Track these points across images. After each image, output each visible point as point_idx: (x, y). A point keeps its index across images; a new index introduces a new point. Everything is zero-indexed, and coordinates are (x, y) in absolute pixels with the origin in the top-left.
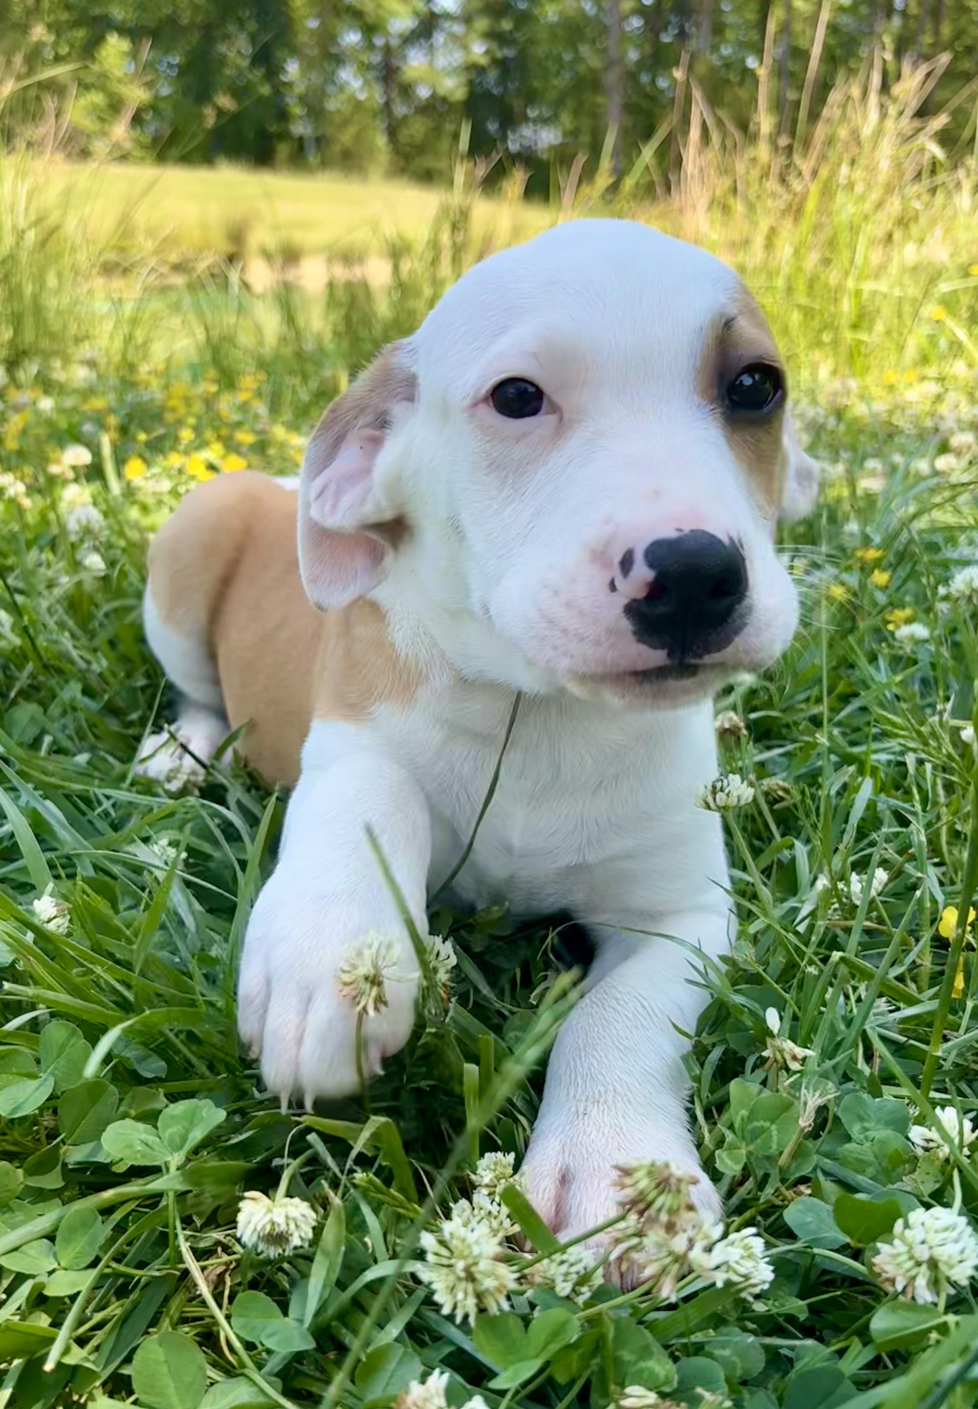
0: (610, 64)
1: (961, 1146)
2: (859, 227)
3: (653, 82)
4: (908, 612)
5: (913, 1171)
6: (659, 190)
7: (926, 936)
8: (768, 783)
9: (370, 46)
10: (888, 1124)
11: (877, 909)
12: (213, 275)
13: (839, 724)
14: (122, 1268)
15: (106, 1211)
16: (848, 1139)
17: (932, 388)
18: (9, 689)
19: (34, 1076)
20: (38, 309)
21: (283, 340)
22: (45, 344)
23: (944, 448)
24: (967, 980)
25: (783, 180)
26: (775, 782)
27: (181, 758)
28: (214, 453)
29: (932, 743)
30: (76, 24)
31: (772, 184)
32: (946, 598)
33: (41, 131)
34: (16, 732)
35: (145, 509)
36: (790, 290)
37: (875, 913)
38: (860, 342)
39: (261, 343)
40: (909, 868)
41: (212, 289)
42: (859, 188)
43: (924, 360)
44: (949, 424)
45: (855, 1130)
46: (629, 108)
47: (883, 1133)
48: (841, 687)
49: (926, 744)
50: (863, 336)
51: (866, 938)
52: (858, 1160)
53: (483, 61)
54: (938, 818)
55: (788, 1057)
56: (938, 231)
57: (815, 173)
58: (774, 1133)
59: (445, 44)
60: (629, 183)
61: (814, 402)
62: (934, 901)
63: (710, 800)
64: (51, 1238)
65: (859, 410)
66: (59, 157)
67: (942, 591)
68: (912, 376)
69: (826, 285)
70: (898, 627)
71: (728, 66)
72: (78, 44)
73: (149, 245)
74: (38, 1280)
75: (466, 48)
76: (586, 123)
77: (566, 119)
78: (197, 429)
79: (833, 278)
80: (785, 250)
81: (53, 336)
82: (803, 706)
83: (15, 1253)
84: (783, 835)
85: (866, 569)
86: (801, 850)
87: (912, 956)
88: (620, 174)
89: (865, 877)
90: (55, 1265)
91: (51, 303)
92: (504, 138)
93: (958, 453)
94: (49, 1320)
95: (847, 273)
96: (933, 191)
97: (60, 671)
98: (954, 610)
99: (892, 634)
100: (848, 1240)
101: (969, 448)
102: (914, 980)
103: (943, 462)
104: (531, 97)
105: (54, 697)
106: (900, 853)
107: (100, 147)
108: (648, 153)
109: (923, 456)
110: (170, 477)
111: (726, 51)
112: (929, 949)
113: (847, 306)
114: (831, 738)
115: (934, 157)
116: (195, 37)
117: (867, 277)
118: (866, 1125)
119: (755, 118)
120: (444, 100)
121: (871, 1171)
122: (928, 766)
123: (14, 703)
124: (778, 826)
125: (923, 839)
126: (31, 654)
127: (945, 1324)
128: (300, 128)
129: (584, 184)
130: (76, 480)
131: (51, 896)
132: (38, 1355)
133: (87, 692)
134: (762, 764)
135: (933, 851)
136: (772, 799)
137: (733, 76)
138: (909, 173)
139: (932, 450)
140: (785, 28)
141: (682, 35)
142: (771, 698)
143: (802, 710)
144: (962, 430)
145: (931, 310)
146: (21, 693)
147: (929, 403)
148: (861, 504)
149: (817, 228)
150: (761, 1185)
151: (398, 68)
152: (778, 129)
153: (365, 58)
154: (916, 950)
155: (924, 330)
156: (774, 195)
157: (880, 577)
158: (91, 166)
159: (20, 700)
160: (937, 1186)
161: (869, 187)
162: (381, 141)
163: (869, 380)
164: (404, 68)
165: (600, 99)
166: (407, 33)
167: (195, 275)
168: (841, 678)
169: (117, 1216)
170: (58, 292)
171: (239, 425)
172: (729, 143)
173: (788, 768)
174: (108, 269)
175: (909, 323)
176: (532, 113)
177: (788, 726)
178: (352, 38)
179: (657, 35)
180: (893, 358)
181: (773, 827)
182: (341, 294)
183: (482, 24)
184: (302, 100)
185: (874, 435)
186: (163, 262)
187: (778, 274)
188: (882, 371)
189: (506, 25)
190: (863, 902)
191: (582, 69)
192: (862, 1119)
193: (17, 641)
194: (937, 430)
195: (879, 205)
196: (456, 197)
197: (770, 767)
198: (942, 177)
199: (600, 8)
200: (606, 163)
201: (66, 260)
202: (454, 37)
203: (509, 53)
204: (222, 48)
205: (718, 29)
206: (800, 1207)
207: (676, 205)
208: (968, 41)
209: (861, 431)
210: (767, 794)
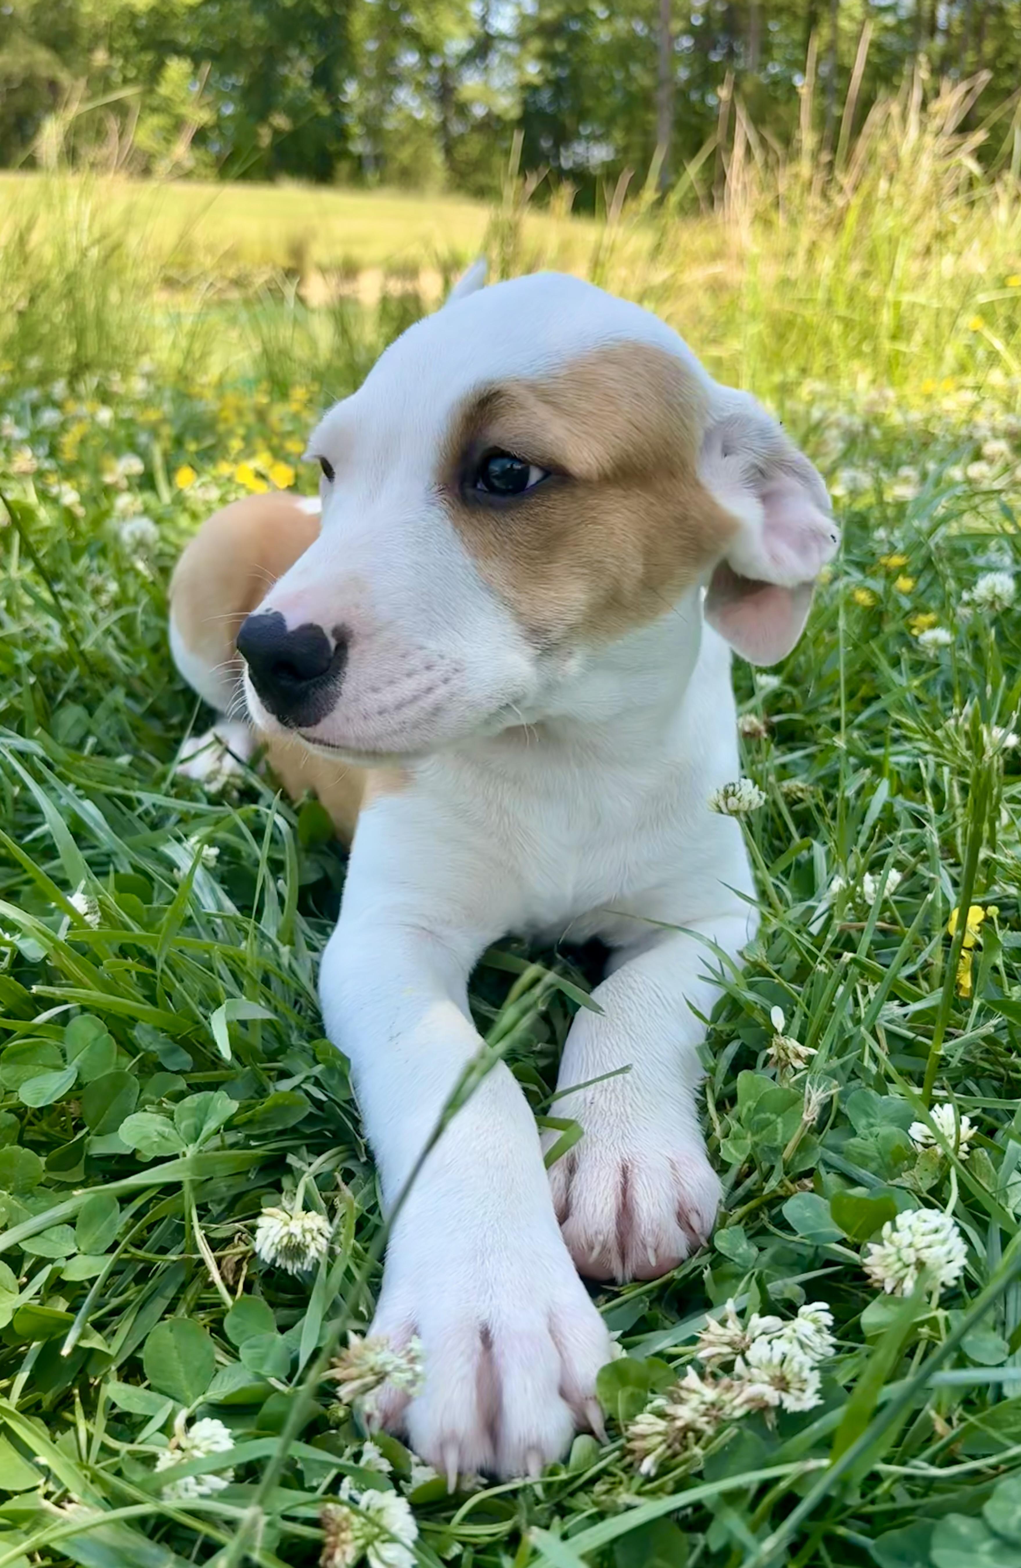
0: (660, 84)
1: (958, 1143)
2: (897, 241)
3: (703, 100)
4: (932, 617)
5: (911, 1168)
6: (703, 205)
7: (938, 936)
8: (789, 785)
9: (428, 67)
10: (893, 1121)
11: (889, 909)
12: (270, 290)
13: (860, 727)
14: (141, 1253)
15: (125, 1199)
16: (854, 1134)
17: (970, 397)
18: (57, 691)
19: (59, 1068)
20: (100, 323)
21: (337, 352)
22: (107, 356)
23: (978, 456)
24: (974, 980)
25: (824, 195)
26: (796, 784)
27: (220, 758)
28: (262, 461)
29: (947, 746)
30: (143, 48)
31: (814, 200)
32: (968, 604)
33: (105, 151)
34: (61, 734)
35: (195, 516)
36: (830, 303)
37: (887, 914)
38: (898, 352)
39: (316, 355)
40: (921, 869)
41: (269, 303)
42: (898, 203)
43: (963, 369)
44: (983, 432)
45: (860, 1124)
46: (680, 125)
47: (886, 1129)
48: (864, 691)
49: (941, 747)
50: (902, 347)
51: (880, 937)
52: (860, 1154)
53: (537, 80)
54: (955, 819)
55: (791, 1055)
56: (976, 245)
57: (856, 188)
58: (780, 1126)
59: (500, 65)
60: (674, 199)
61: (852, 411)
62: (946, 901)
63: (722, 804)
64: (72, 1224)
65: (896, 418)
66: (122, 176)
67: (966, 596)
68: (949, 385)
69: (865, 296)
70: (922, 631)
71: (775, 82)
72: (144, 67)
73: (208, 262)
74: (56, 1265)
75: (519, 67)
76: (637, 139)
77: (618, 136)
78: (247, 439)
79: (872, 289)
80: (825, 264)
81: (115, 349)
82: (826, 709)
83: (37, 1239)
84: (803, 836)
85: (890, 576)
86: (819, 850)
87: (924, 955)
88: (665, 189)
89: (878, 878)
90: (75, 1250)
91: (113, 318)
92: (557, 157)
93: (991, 461)
94: (67, 1305)
95: (886, 285)
96: (972, 204)
97: (104, 675)
98: (976, 616)
99: (916, 638)
100: (845, 1235)
101: (1002, 455)
102: (926, 978)
103: (977, 470)
104: (583, 115)
105: (100, 699)
106: (914, 854)
107: (162, 167)
108: (693, 170)
109: (956, 463)
110: (219, 486)
111: (774, 69)
112: (940, 948)
113: (886, 317)
114: (849, 741)
115: (971, 173)
116: (258, 60)
117: (906, 289)
118: (872, 1120)
119: (797, 135)
120: (498, 118)
121: (873, 1165)
122: (946, 770)
123: (61, 704)
124: (797, 827)
125: (936, 841)
126: (77, 658)
127: (934, 1319)
128: (358, 147)
129: (629, 199)
130: (129, 489)
131: (84, 892)
132: (57, 1336)
133: (131, 694)
134: (784, 766)
135: (949, 851)
136: (792, 801)
137: (780, 93)
138: (948, 187)
139: (966, 458)
140: (831, 47)
141: (731, 54)
142: (794, 701)
143: (824, 713)
144: (996, 437)
145: (970, 321)
146: (68, 695)
147: (966, 411)
148: (890, 512)
149: (857, 241)
150: (766, 1178)
151: (455, 88)
152: (821, 144)
153: (421, 78)
154: (928, 949)
155: (963, 340)
156: (815, 209)
157: (904, 584)
158: (151, 185)
159: (67, 701)
160: (935, 1182)
161: (908, 202)
162: (437, 158)
163: (908, 389)
164: (460, 88)
165: (651, 117)
166: (464, 53)
167: (251, 291)
168: (863, 681)
169: (138, 1203)
170: (121, 306)
171: (290, 434)
172: (771, 159)
173: (807, 771)
174: (170, 283)
175: (947, 333)
176: (585, 130)
177: (810, 728)
178: (409, 59)
179: (706, 55)
180: (931, 367)
181: (792, 828)
182: (393, 307)
183: (536, 45)
184: (363, 119)
185: (909, 443)
186: (223, 277)
187: (818, 286)
188: (921, 379)
189: (559, 46)
190: (877, 902)
191: (634, 88)
192: (868, 1115)
193: (64, 645)
194: (971, 438)
195: (917, 219)
196: (506, 213)
197: (791, 768)
198: (980, 191)
199: (651, 29)
200: (653, 179)
201: (129, 276)
202: (508, 58)
203: (563, 72)
204: (284, 70)
205: (766, 49)
206: (799, 1202)
207: (720, 220)
208: (1009, 58)
209: (896, 439)
210: (786, 795)
